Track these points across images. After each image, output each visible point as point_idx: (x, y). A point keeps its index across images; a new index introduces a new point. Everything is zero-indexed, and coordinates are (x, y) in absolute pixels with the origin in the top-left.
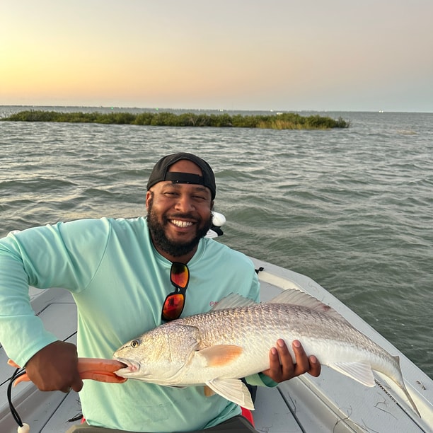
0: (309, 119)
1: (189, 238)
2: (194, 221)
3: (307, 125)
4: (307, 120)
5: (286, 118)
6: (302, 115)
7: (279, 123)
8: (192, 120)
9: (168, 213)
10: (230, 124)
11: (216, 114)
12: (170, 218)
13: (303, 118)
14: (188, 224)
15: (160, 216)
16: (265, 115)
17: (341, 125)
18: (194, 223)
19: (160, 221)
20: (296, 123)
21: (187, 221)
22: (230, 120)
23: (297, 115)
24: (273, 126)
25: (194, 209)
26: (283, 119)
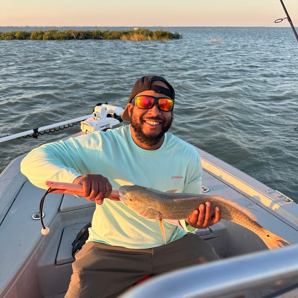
0: (156, 33)
1: (158, 132)
2: (160, 121)
3: (154, 37)
4: (154, 33)
5: (140, 32)
6: (150, 30)
7: (136, 36)
8: (73, 35)
9: (144, 116)
10: (101, 37)
11: (91, 30)
12: (145, 120)
13: (151, 32)
14: (157, 123)
15: (138, 119)
16: (126, 30)
17: (177, 37)
18: (160, 123)
19: (138, 122)
20: (147, 36)
21: (156, 122)
22: (101, 34)
23: (148, 30)
24: (131, 38)
25: (160, 114)
26: (138, 33)
